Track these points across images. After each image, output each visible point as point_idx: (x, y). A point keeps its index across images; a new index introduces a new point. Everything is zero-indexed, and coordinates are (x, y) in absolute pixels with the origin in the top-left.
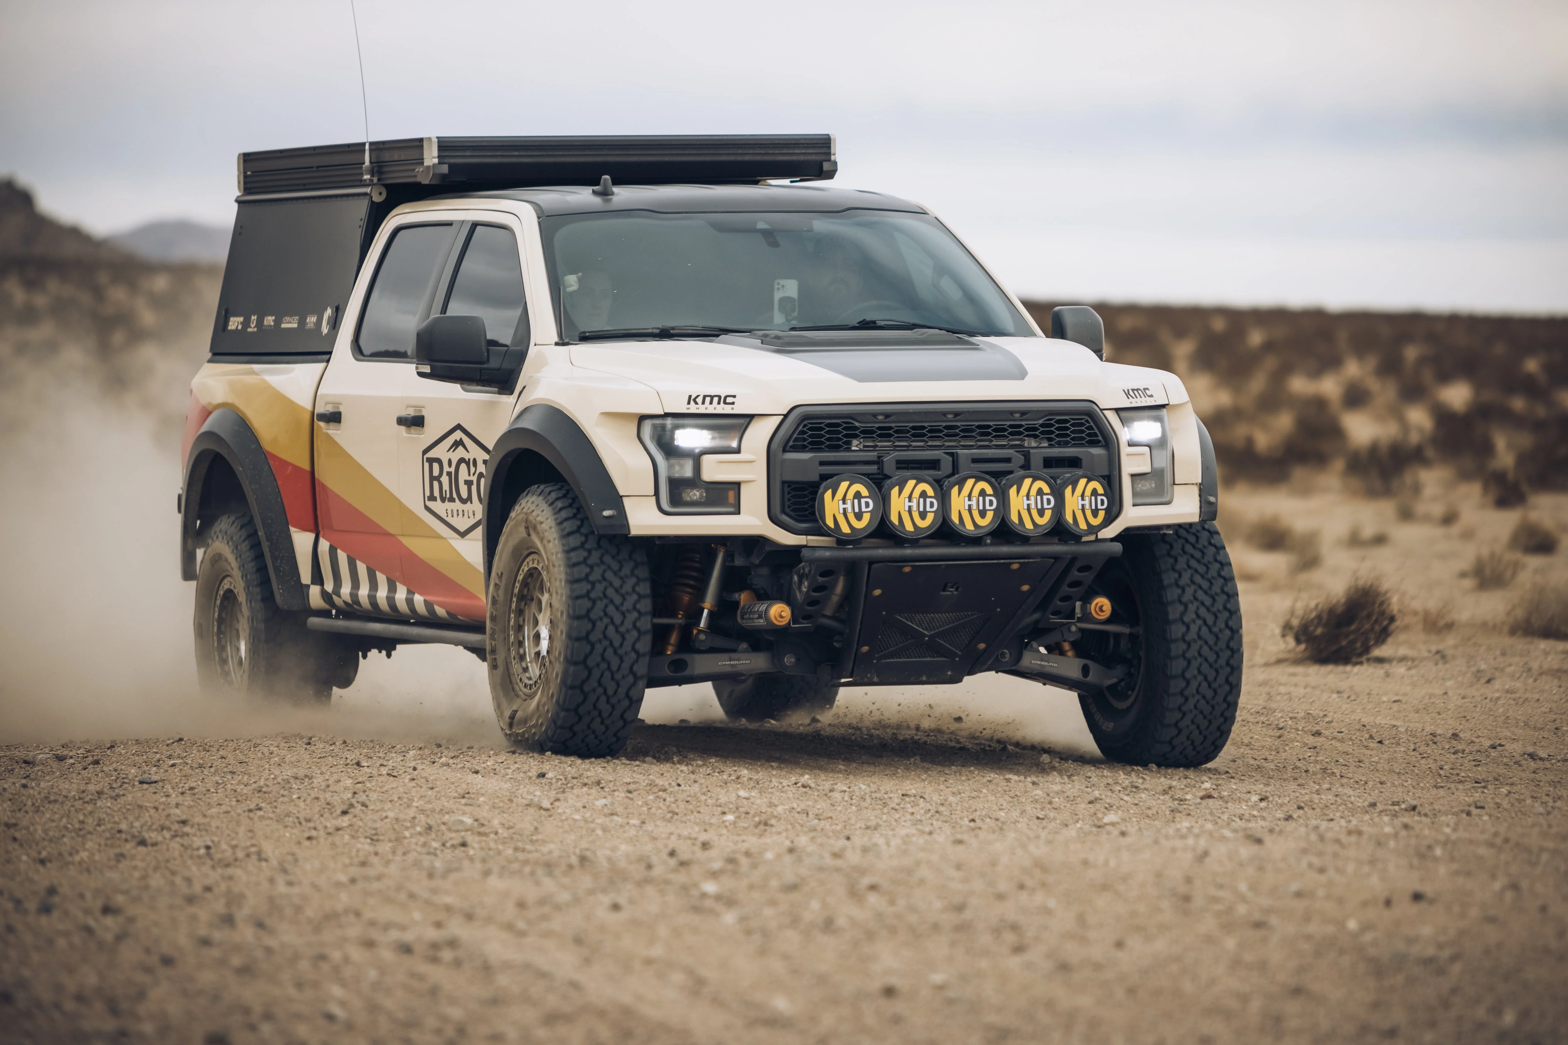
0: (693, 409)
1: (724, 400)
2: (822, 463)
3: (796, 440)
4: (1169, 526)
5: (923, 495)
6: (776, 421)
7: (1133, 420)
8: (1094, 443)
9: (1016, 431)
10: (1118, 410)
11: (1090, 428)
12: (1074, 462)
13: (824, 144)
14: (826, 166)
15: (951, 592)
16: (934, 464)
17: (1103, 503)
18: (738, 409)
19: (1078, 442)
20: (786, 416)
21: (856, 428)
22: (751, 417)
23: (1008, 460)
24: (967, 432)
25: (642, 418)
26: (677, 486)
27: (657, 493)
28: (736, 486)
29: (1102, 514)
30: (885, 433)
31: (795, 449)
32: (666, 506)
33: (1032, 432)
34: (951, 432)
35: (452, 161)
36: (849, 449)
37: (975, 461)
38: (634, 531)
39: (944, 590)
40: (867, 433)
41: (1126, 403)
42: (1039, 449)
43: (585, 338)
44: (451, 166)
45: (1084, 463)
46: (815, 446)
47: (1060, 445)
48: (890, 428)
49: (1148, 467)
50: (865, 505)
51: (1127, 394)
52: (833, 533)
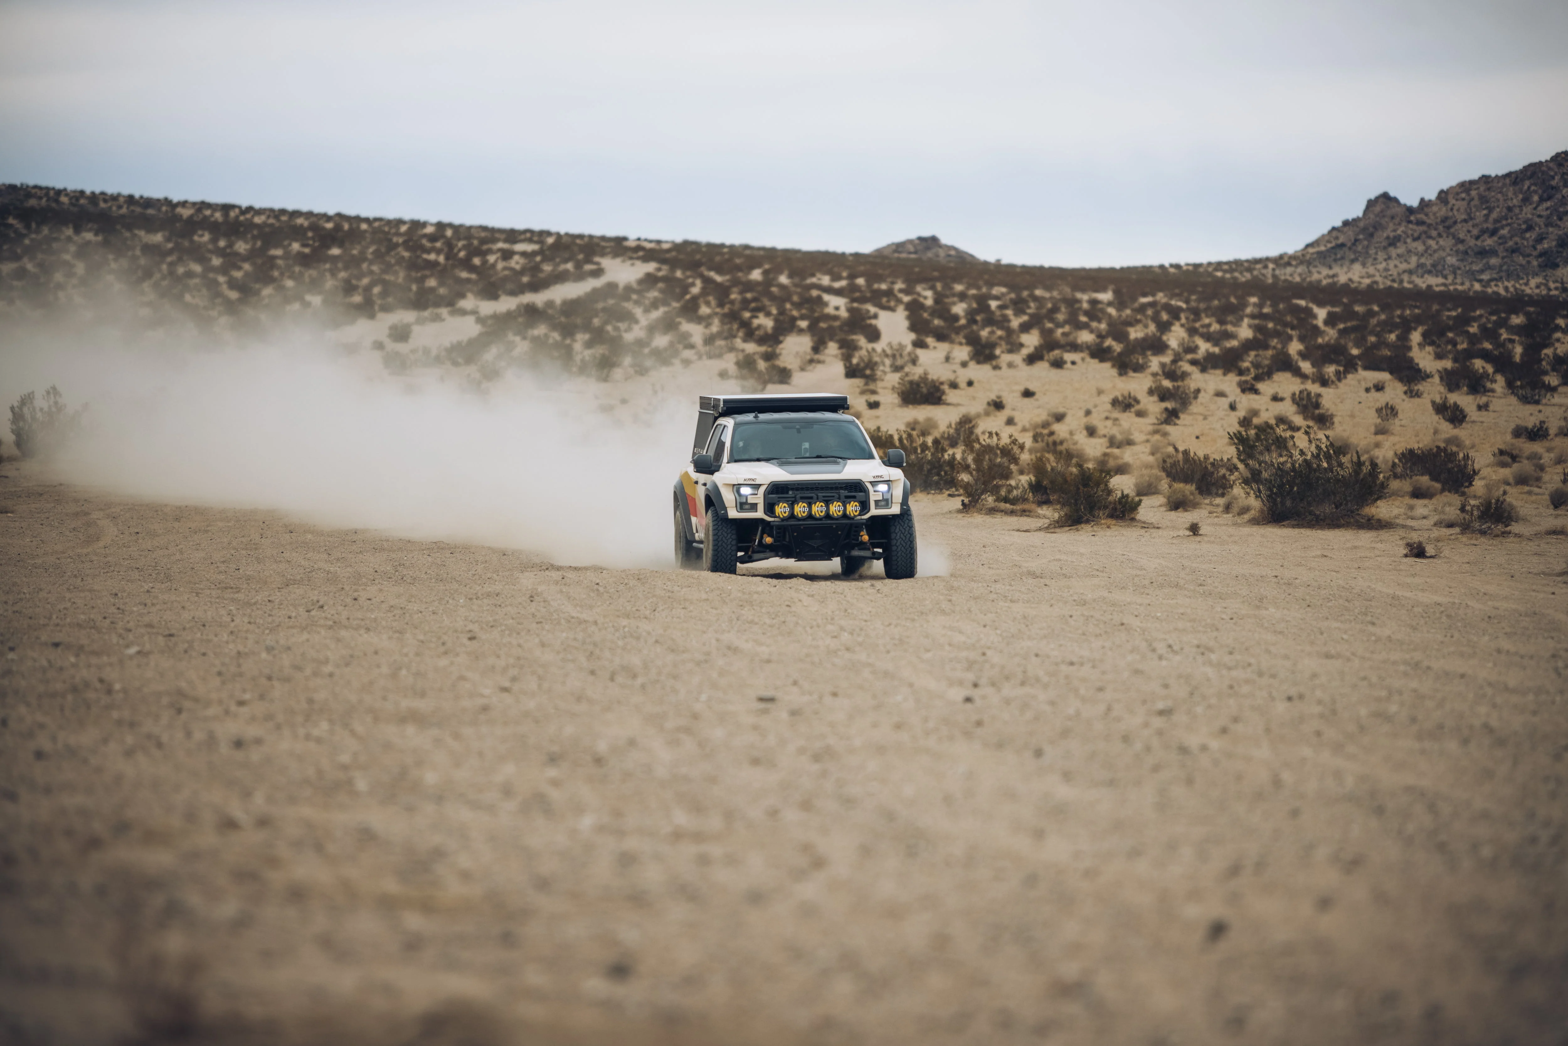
0: (745, 483)
1: (753, 480)
2: (779, 497)
3: (772, 491)
4: (890, 515)
5: (805, 506)
6: (767, 486)
7: (877, 485)
8: (861, 491)
9: (837, 488)
10: (871, 482)
11: (858, 487)
12: (854, 497)
13: (845, 399)
14: (846, 406)
15: (817, 534)
16: (811, 498)
17: (858, 508)
18: (756, 482)
19: (856, 491)
20: (769, 484)
22: (760, 485)
23: (833, 496)
24: (822, 489)
25: (734, 485)
26: (742, 504)
27: (736, 506)
28: (756, 504)
29: (858, 512)
30: (797, 489)
31: (772, 493)
32: (739, 510)
33: (841, 488)
34: (815, 489)
36: (789, 494)
37: (824, 497)
38: (730, 517)
40: (792, 489)
41: (873, 480)
42: (844, 493)
43: (736, 461)
44: (727, 407)
45: (857, 496)
46: (776, 493)
47: (849, 492)
49: (881, 498)
50: (788, 509)
51: (874, 477)
52: (779, 517)
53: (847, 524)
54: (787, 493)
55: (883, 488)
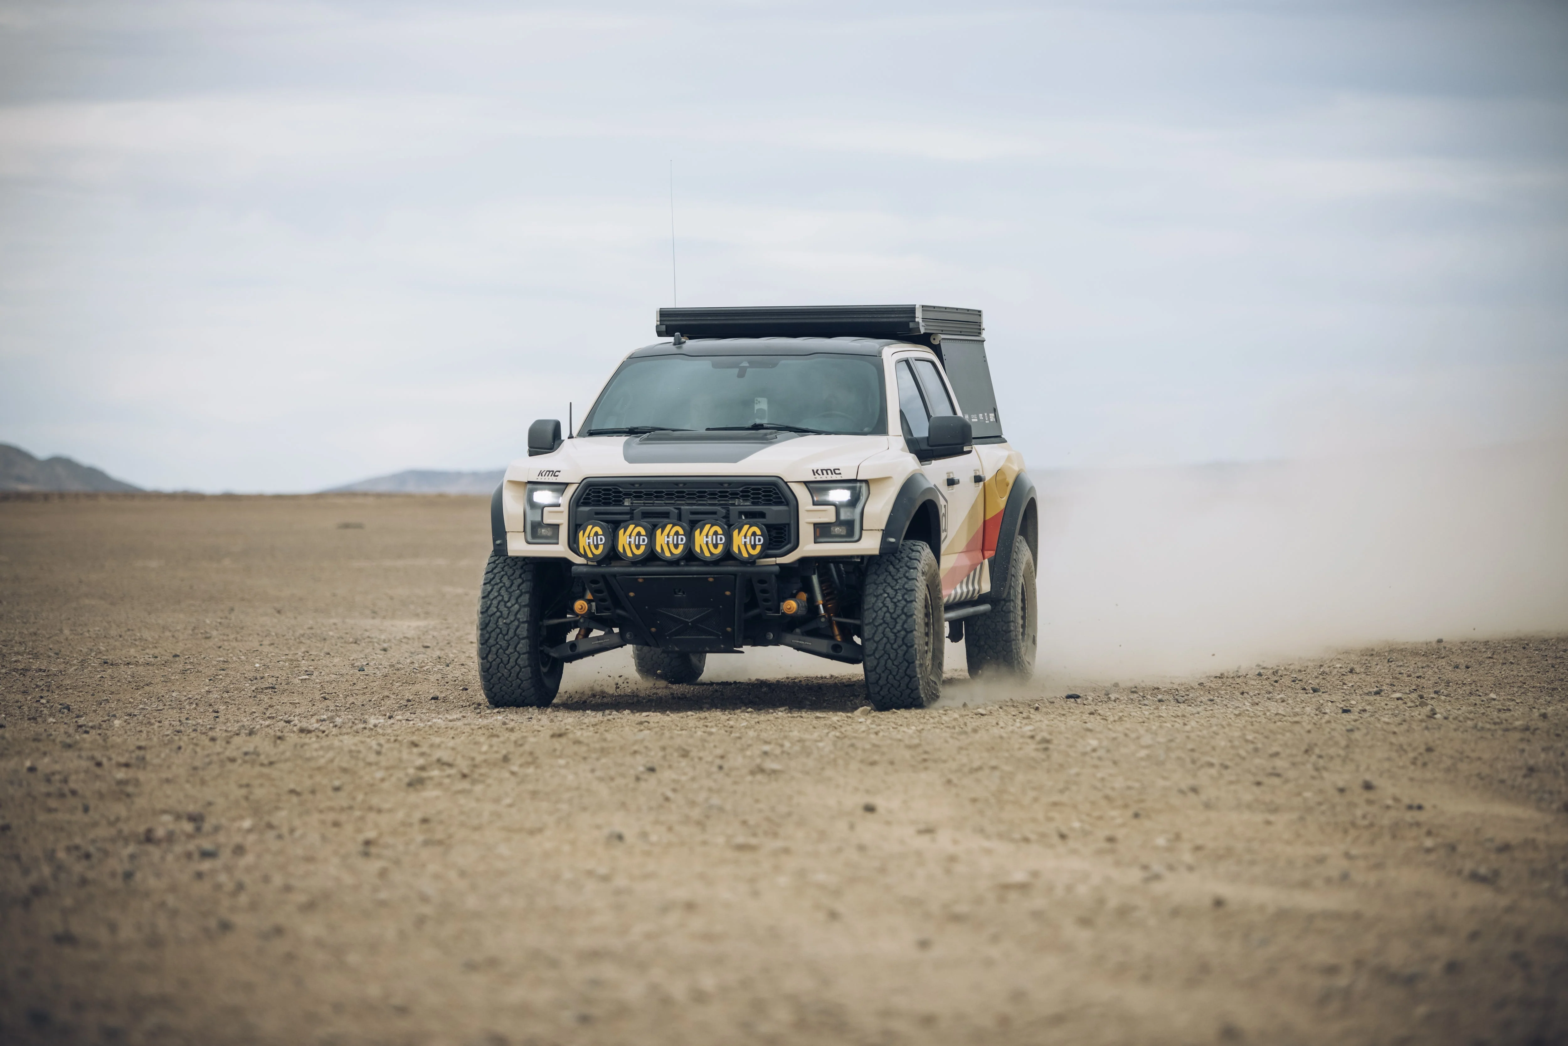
0: (540, 479)
1: (554, 474)
2: (597, 514)
3: (585, 499)
4: (858, 556)
5: (639, 534)
6: (576, 486)
7: (822, 489)
8: (780, 503)
9: (723, 495)
10: (803, 483)
11: (776, 493)
12: (759, 515)
15: (680, 595)
16: (666, 515)
17: (760, 541)
18: (559, 480)
19: (769, 502)
20: (580, 483)
21: (621, 492)
22: (567, 484)
23: (715, 513)
24: (691, 496)
26: (533, 526)
27: (524, 531)
28: (558, 525)
29: (758, 548)
30: (638, 495)
31: (586, 504)
32: (530, 539)
33: (734, 495)
34: (681, 495)
35: (668, 323)
36: (622, 505)
37: (693, 513)
38: (510, 554)
39: (675, 593)
40: (628, 495)
41: (812, 478)
42: (737, 505)
44: (667, 326)
45: (767, 516)
46: (598, 503)
47: (754, 504)
48: (641, 492)
49: (832, 518)
50: (602, 540)
51: (815, 472)
52: (585, 556)
53: (735, 574)
54: (619, 502)
55: (841, 495)
